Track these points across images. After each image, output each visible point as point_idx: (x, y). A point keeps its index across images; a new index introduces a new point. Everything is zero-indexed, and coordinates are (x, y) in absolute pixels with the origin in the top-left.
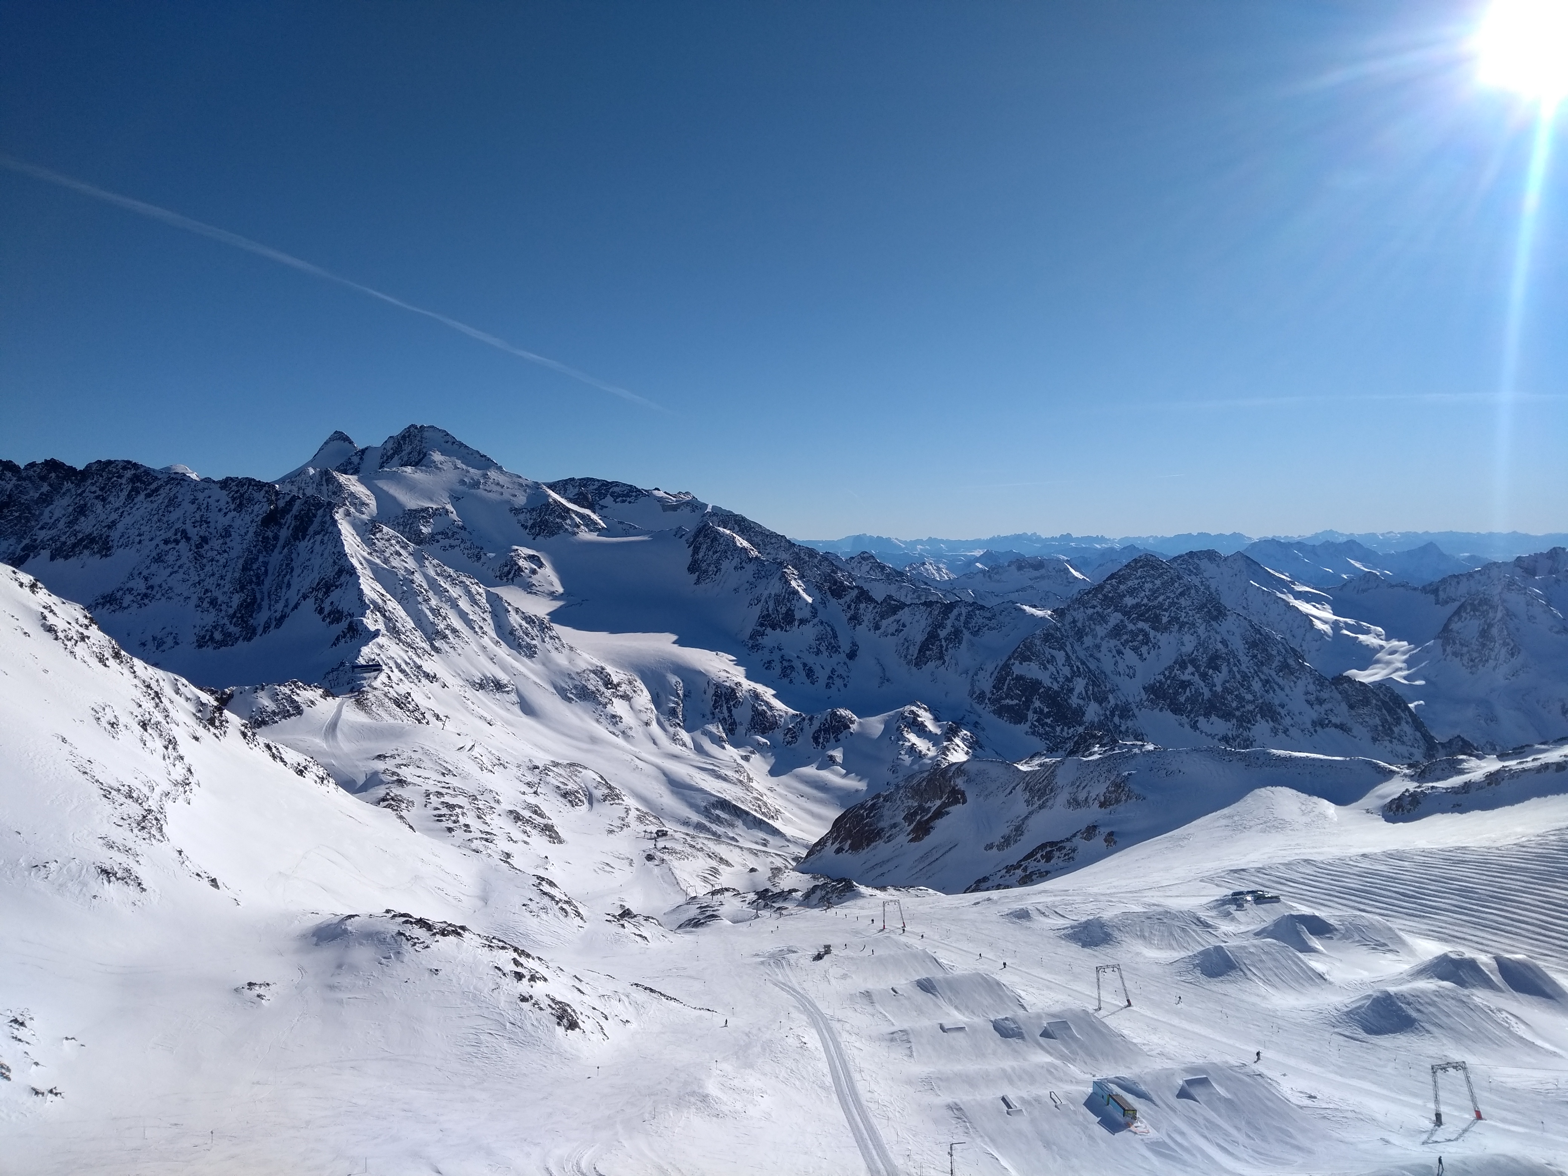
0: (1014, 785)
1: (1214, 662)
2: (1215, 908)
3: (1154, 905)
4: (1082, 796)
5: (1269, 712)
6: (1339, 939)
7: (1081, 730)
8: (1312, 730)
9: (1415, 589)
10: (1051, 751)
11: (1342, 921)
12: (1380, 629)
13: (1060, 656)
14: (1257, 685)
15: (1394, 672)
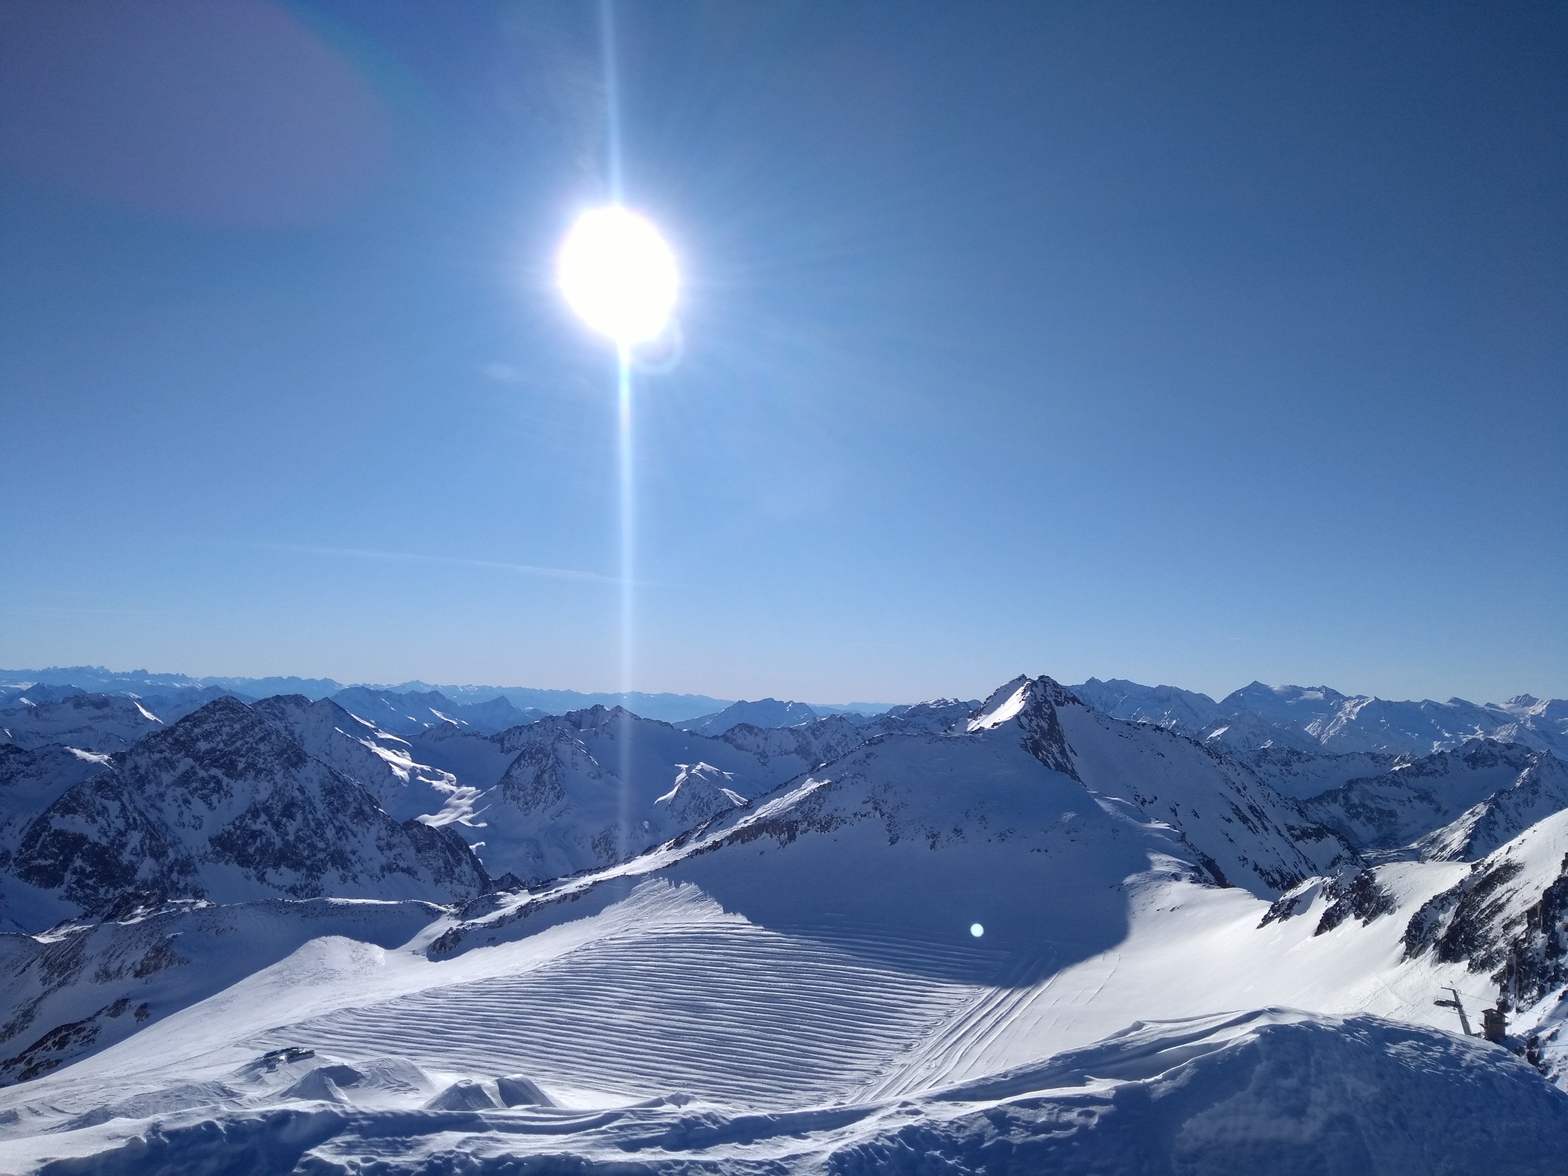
0: (29, 961)
1: (288, 811)
2: (244, 1073)
3: (177, 1081)
4: (113, 967)
5: (340, 859)
6: (365, 1086)
7: (130, 889)
8: (380, 876)
9: (486, 738)
10: (84, 918)
11: (369, 1066)
12: (452, 775)
13: (114, 807)
14: (330, 833)
15: (461, 816)
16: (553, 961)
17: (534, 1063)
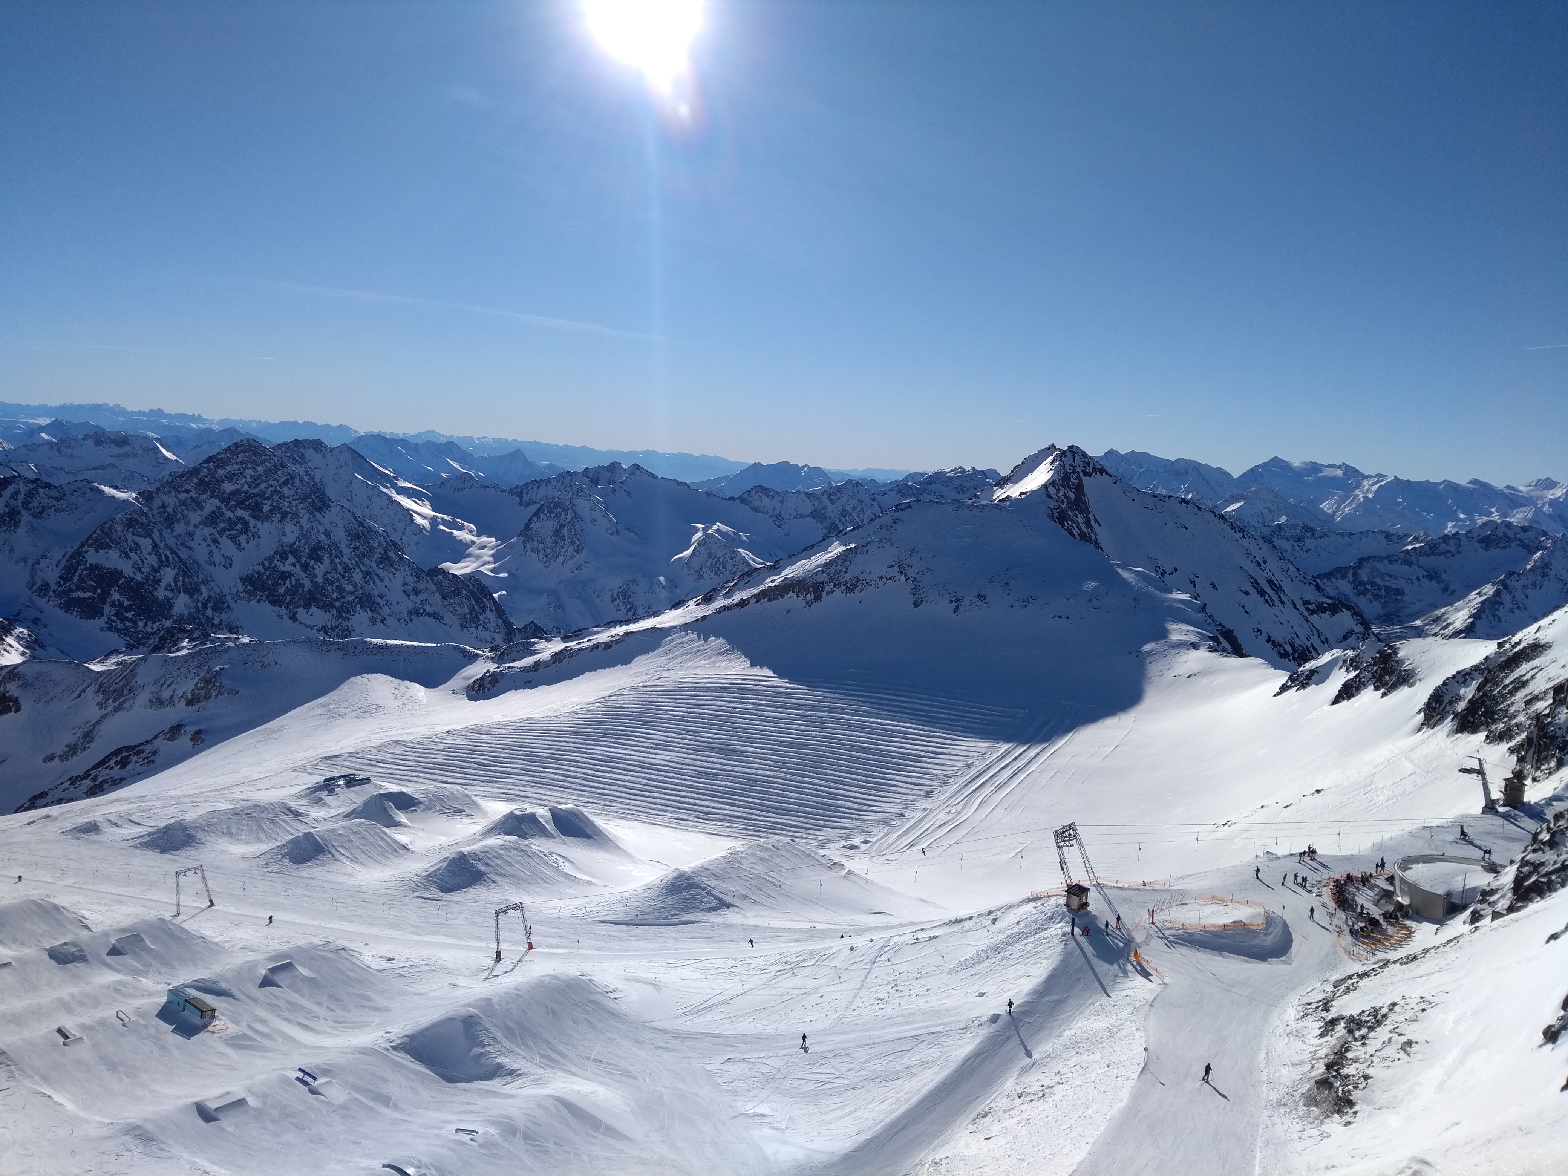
0: (84, 686)
1: (316, 553)
2: (306, 795)
3: (243, 800)
4: (166, 695)
5: (368, 602)
6: (422, 811)
7: (168, 624)
8: (408, 619)
9: (504, 491)
10: (131, 648)
11: (426, 793)
12: (472, 526)
13: (146, 544)
14: (357, 577)
15: (483, 565)
16: (589, 704)
17: (578, 795)
